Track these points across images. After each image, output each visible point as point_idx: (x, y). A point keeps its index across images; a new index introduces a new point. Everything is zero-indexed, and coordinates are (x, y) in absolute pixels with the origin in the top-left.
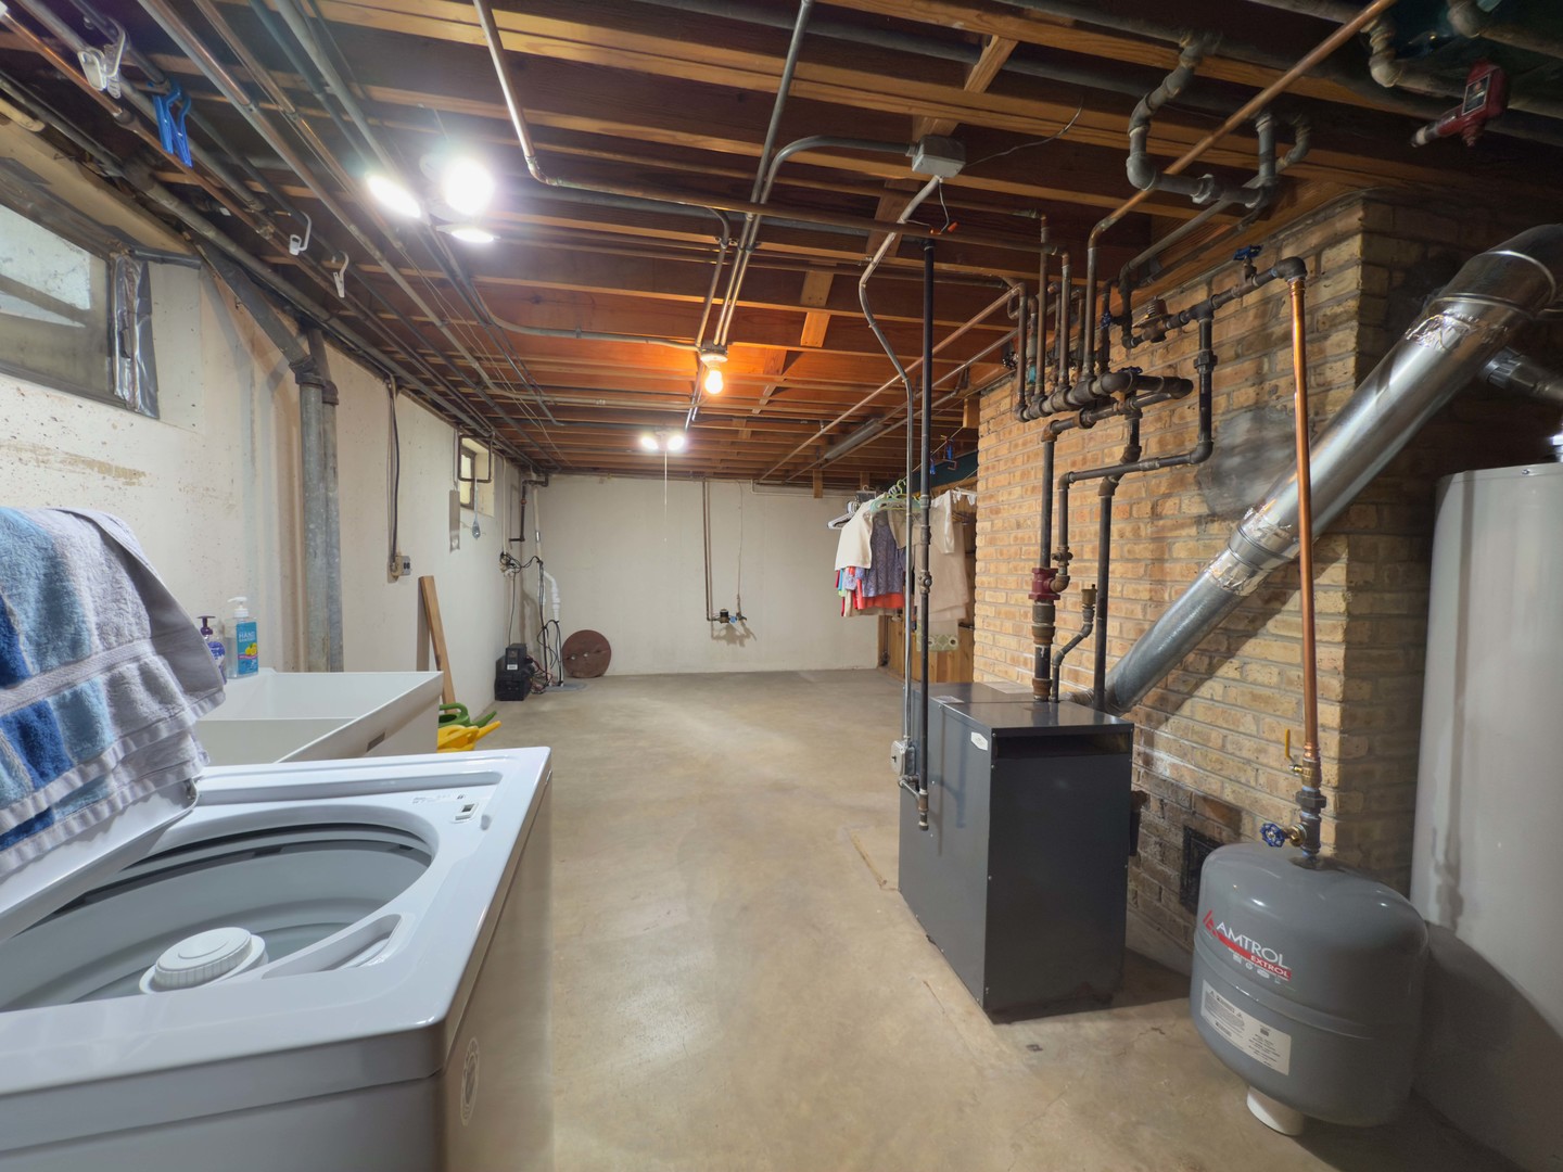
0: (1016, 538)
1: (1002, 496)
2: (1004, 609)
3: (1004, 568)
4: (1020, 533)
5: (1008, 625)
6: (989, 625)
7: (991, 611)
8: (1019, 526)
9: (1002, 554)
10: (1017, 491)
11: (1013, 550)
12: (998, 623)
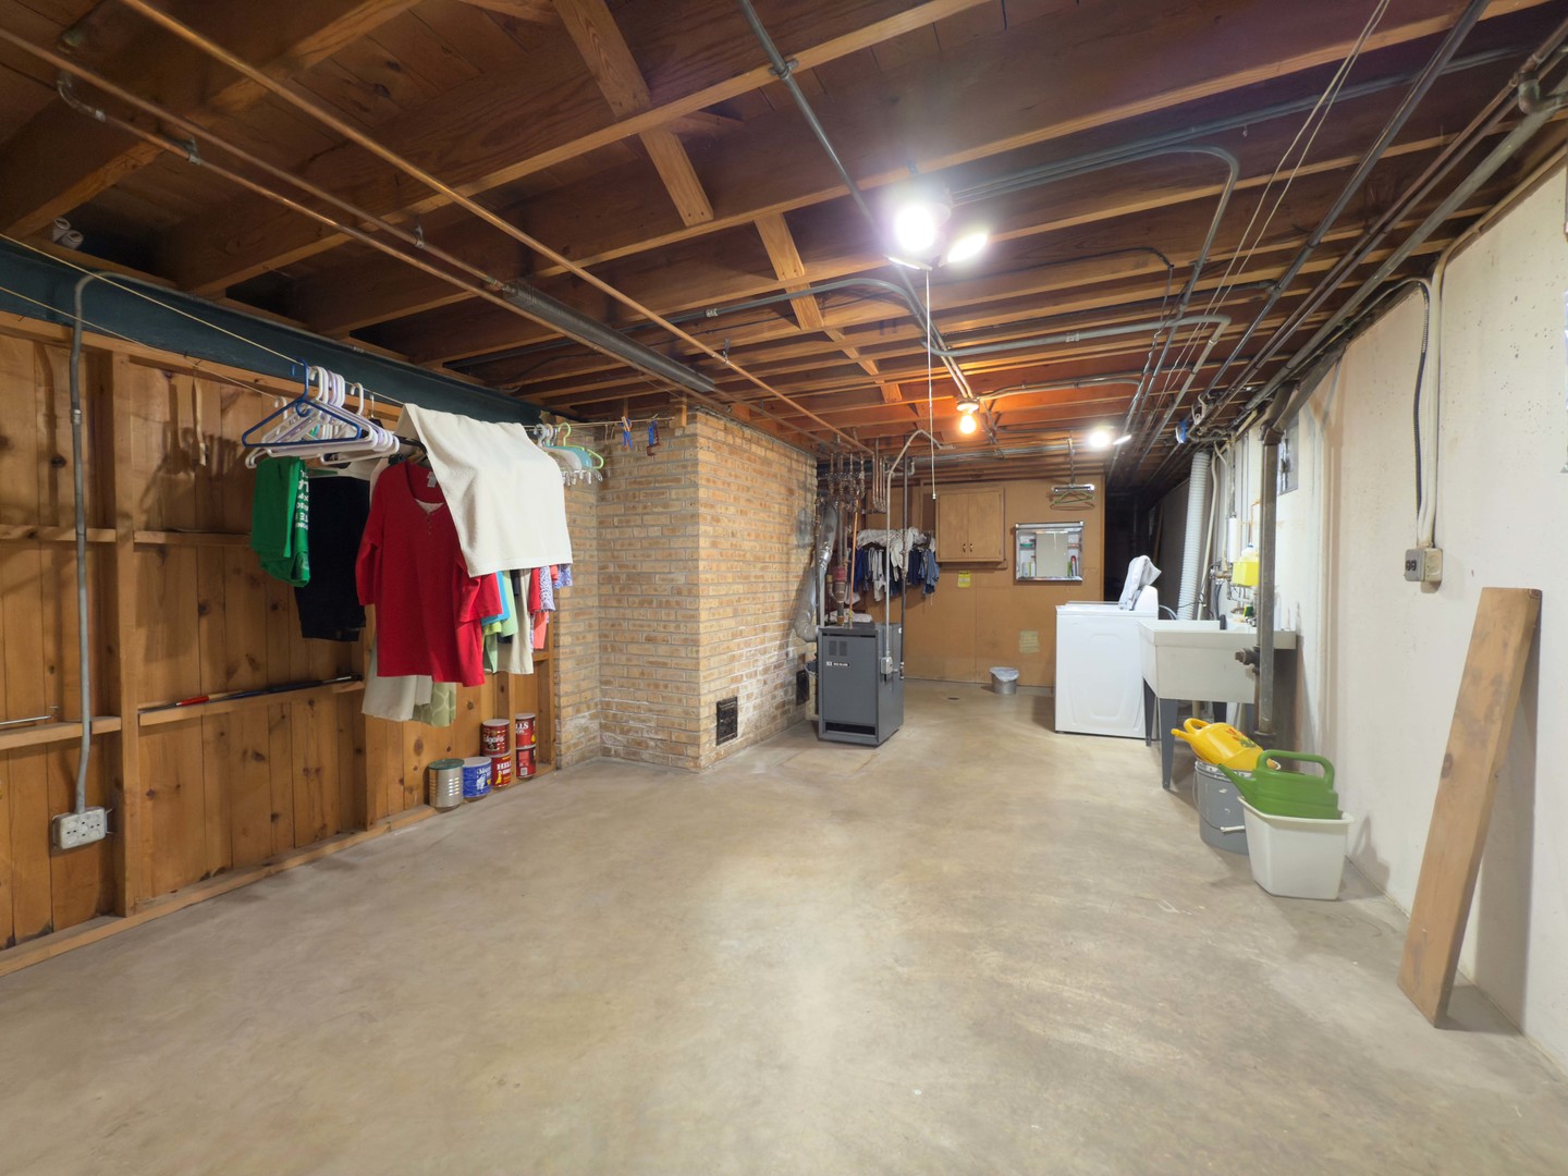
0: (732, 544)
1: (720, 510)
2: (725, 599)
3: (723, 567)
4: (734, 541)
5: (729, 610)
6: (714, 615)
7: (714, 603)
8: (733, 535)
9: (722, 555)
10: (732, 510)
11: (730, 552)
12: (721, 611)
